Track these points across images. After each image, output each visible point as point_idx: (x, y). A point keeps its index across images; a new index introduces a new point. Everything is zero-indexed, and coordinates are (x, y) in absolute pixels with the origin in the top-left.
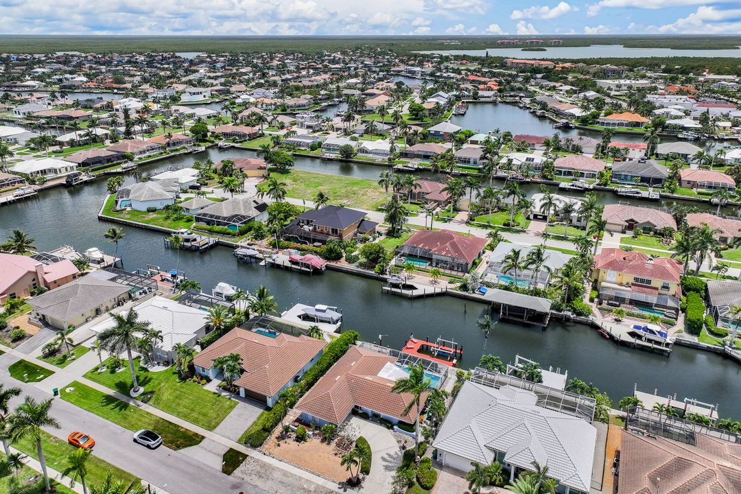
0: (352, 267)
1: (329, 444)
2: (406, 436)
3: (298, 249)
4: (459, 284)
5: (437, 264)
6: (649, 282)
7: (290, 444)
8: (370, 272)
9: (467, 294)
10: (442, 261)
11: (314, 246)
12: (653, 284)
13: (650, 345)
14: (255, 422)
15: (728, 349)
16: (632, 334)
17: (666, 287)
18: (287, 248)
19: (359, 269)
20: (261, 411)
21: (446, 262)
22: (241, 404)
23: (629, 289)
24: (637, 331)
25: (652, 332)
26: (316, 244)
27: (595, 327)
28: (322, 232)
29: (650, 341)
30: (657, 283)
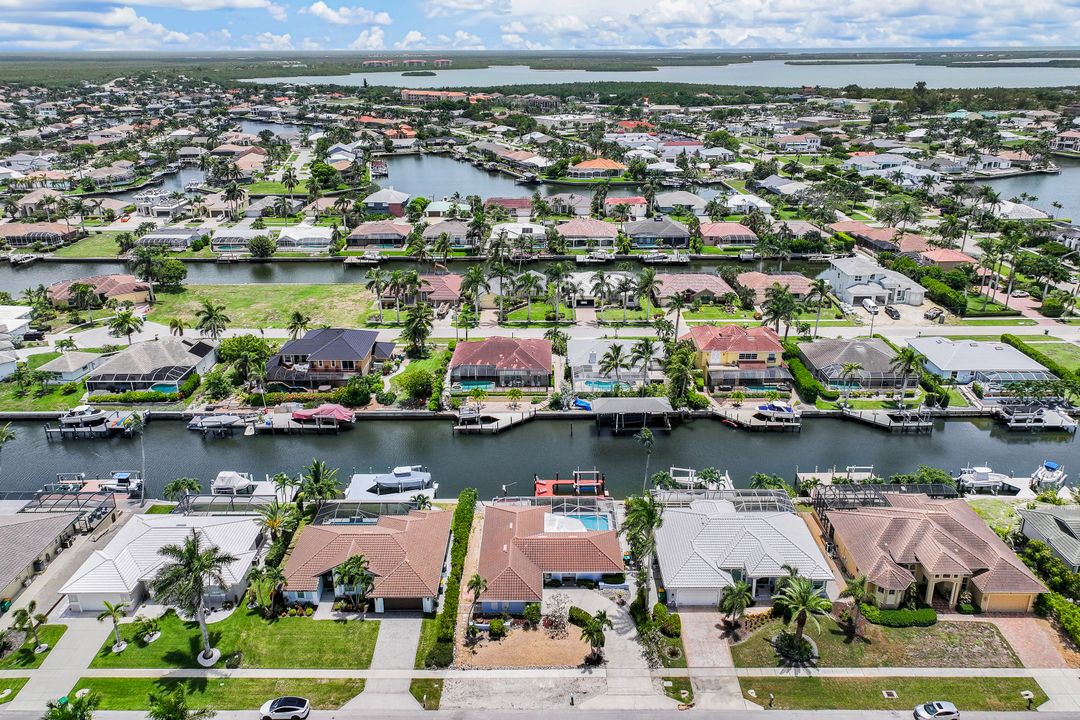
0: (393, 409)
1: (535, 629)
2: (616, 590)
3: (297, 400)
4: (547, 403)
5: (507, 383)
6: (755, 356)
7: (487, 647)
8: (422, 411)
9: (562, 412)
10: (513, 378)
11: (320, 392)
12: (758, 359)
13: (781, 424)
14: (421, 637)
15: (847, 411)
16: (759, 417)
17: (772, 359)
18: (279, 403)
19: (404, 411)
20: (419, 621)
21: (519, 378)
22: (385, 623)
23: (736, 368)
24: (763, 412)
25: (779, 409)
26: (322, 388)
27: (717, 418)
28: (327, 370)
29: (778, 419)
30: (763, 356)
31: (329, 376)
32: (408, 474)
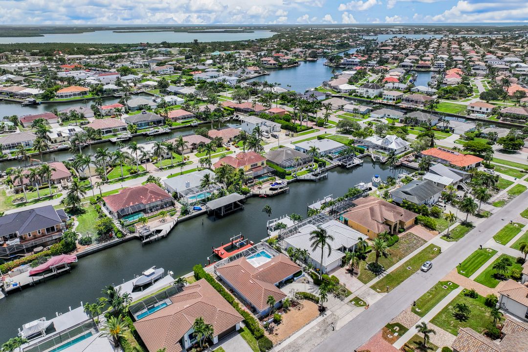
0: (94, 246)
1: (290, 310)
2: (301, 278)
3: (24, 263)
4: (179, 213)
5: (151, 210)
6: (257, 164)
7: (279, 329)
8: (114, 241)
9: (189, 216)
10: (153, 207)
11: (36, 253)
12: (258, 165)
14: (247, 342)
15: (298, 178)
16: (271, 189)
17: (263, 164)
18: (10, 269)
19: (103, 244)
20: (239, 336)
21: (157, 206)
22: (224, 346)
23: (251, 172)
24: (274, 187)
25: (280, 184)
26: (36, 250)
27: (255, 196)
28: (35, 237)
29: (281, 188)
30: (259, 164)
31: (38, 241)
32: (153, 273)
